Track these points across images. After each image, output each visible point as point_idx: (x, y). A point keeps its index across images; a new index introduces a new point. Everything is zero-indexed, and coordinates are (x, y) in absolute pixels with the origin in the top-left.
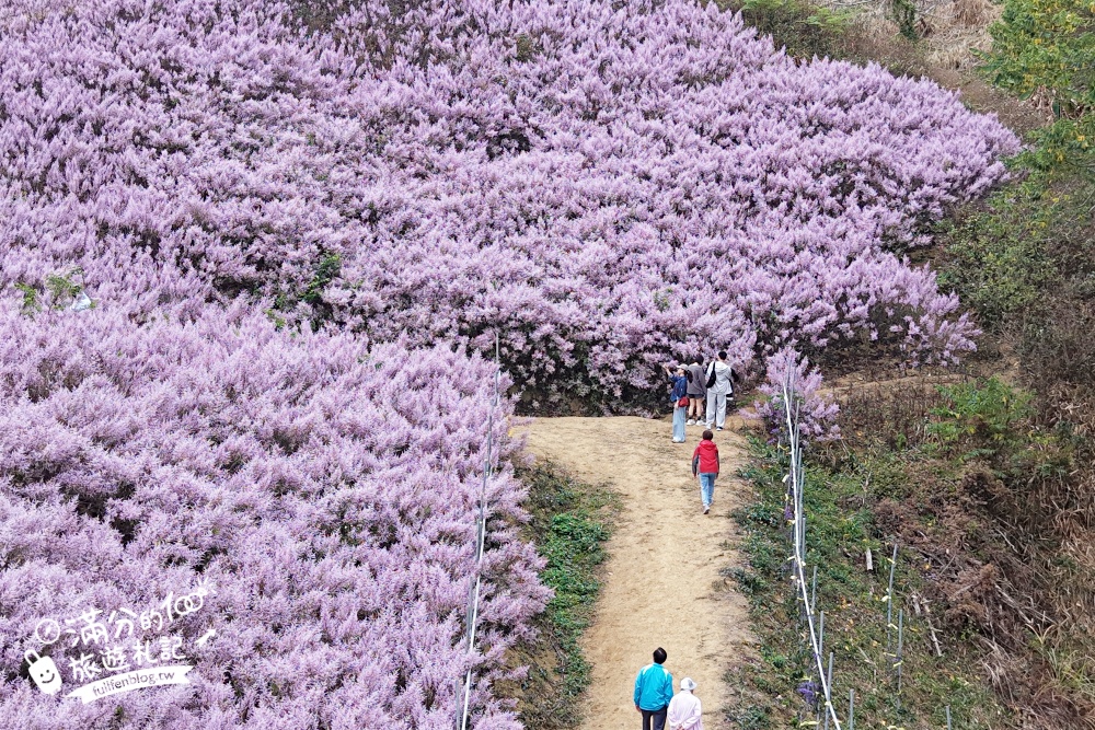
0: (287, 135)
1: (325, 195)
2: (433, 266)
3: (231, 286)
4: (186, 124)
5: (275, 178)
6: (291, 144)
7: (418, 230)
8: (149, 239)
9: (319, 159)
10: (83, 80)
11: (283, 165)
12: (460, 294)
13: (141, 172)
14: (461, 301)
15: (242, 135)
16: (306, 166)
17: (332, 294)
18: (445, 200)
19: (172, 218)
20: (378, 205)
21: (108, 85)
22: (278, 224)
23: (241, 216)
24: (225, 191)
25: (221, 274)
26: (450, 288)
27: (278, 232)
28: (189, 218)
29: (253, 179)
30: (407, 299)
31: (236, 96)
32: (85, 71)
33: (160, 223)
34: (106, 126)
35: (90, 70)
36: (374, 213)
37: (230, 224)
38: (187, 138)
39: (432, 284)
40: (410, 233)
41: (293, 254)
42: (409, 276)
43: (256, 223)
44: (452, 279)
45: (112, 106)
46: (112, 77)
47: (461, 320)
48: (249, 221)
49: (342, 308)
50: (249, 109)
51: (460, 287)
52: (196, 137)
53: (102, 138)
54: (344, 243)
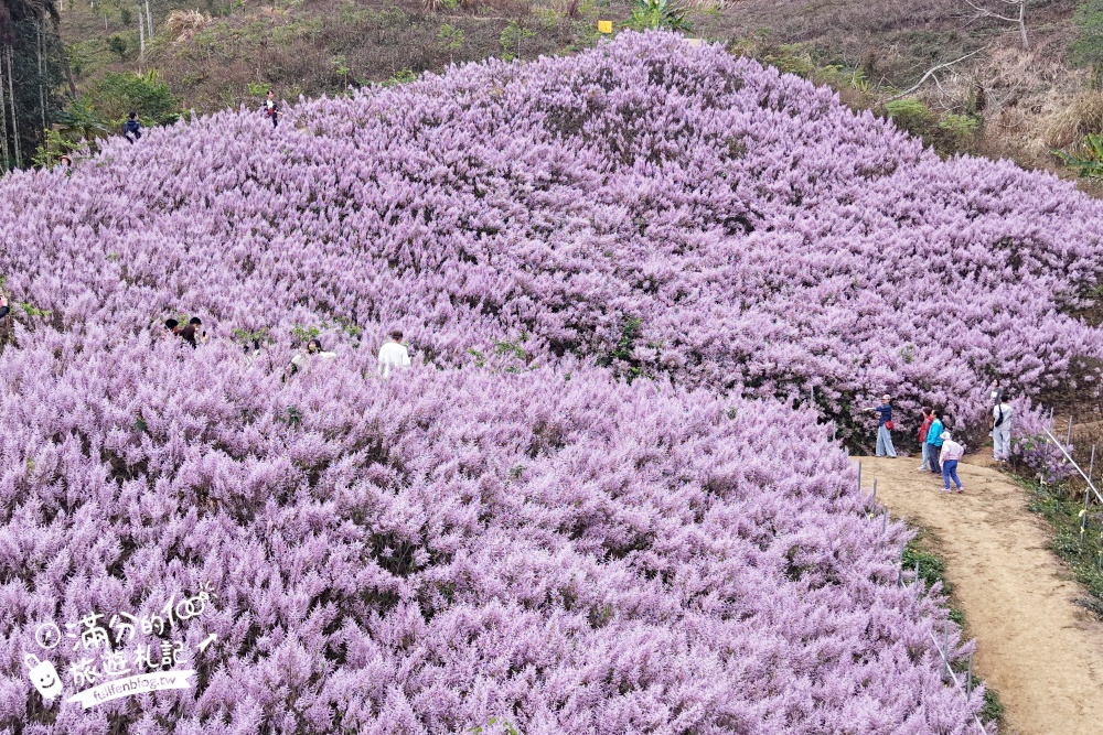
1: (614, 270)
2: (713, 327)
3: (559, 347)
4: (496, 210)
6: (579, 227)
7: (689, 298)
8: (491, 308)
9: (604, 239)
10: (405, 174)
11: (578, 243)
12: (742, 351)
13: (470, 251)
14: (742, 358)
15: (539, 217)
17: (641, 352)
18: (707, 272)
19: (507, 289)
20: (657, 277)
22: (589, 293)
23: (556, 286)
24: (538, 265)
26: (733, 346)
27: (588, 300)
28: (519, 289)
30: (697, 356)
31: (528, 187)
32: (408, 167)
33: (498, 295)
34: (435, 212)
35: (412, 166)
36: (652, 284)
38: (499, 222)
39: (717, 343)
40: (683, 300)
41: (603, 319)
42: (697, 336)
43: (569, 292)
44: (733, 339)
47: (746, 373)
48: (563, 292)
49: (648, 364)
51: (742, 345)
52: (506, 221)
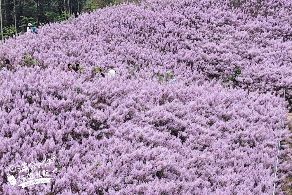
0: (227, 36)
1: (237, 52)
2: (267, 71)
3: (211, 76)
4: (201, 33)
5: (224, 47)
6: (228, 38)
7: (263, 61)
8: (191, 64)
9: (236, 42)
10: (175, 22)
11: (226, 44)
12: (274, 79)
13: (189, 46)
14: (274, 81)
15: (216, 36)
16: (232, 44)
17: (239, 78)
18: (271, 53)
19: (197, 58)
20: (252, 54)
21: (181, 23)
22: (225, 60)
23: (215, 57)
24: (211, 51)
25: (209, 73)
26: (271, 77)
27: (224, 62)
28: (201, 58)
29: (218, 48)
30: (259, 80)
31: (214, 25)
32: (176, 20)
33: (194, 59)
34: (180, 34)
35: (177, 19)
36: (251, 56)
37: (212, 60)
38: (201, 37)
39: (266, 76)
40: (260, 62)
41: (228, 68)
42: (260, 74)
43: (218, 59)
44: (272, 75)
45: (182, 29)
46: (183, 21)
47: (274, 86)
48: (217, 59)
49: (241, 82)
50: (218, 29)
51: (274, 77)
52: (203, 37)
53: (179, 37)
54: (242, 65)
